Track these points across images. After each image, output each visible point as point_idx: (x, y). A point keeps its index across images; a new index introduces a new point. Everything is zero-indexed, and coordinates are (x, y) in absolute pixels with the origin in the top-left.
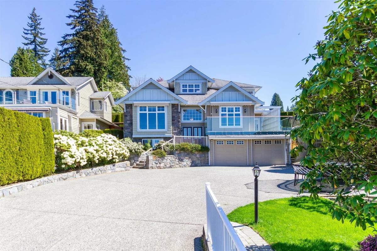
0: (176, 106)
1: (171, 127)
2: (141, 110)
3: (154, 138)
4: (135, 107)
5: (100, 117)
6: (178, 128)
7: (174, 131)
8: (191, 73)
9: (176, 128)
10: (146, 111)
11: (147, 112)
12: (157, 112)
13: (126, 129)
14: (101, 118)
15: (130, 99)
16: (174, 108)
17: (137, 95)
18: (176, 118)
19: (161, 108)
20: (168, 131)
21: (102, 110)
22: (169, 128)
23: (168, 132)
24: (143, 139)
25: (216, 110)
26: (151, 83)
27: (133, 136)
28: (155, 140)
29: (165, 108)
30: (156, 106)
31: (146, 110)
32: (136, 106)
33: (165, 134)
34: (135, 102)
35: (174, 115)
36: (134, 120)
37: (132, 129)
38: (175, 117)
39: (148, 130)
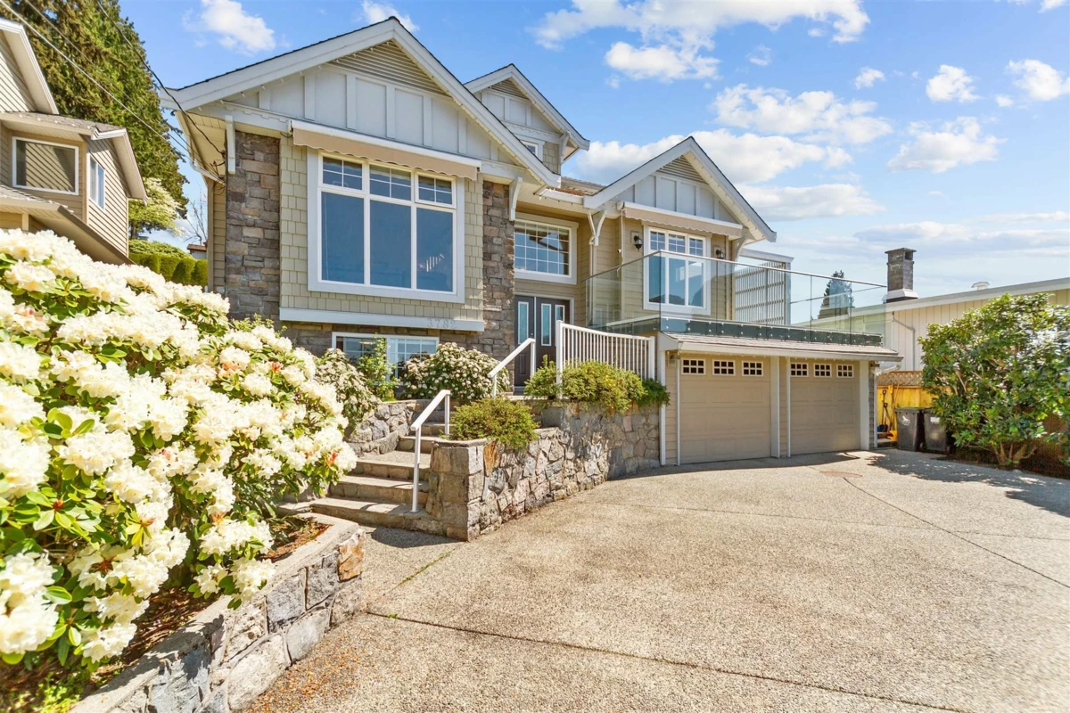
0: (497, 191)
1: (481, 286)
2: (328, 179)
3: (397, 330)
4: (297, 156)
5: (57, 205)
6: (503, 295)
7: (489, 308)
8: (507, 97)
9: (497, 294)
10: (360, 187)
11: (365, 194)
12: (415, 203)
13: (238, 272)
14: (61, 210)
15: (264, 104)
16: (490, 202)
17: (310, 90)
18: (496, 248)
19: (437, 186)
20: (468, 301)
21: (77, 193)
22: (470, 288)
23: (466, 307)
24: (335, 335)
25: (636, 238)
26: (392, 43)
27: (286, 314)
28: (397, 342)
29: (457, 192)
30: (409, 175)
31: (357, 184)
32: (304, 150)
33: (450, 318)
34: (297, 125)
35: (493, 231)
36: (292, 225)
37: (279, 276)
38: (495, 240)
39: (367, 287)
